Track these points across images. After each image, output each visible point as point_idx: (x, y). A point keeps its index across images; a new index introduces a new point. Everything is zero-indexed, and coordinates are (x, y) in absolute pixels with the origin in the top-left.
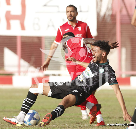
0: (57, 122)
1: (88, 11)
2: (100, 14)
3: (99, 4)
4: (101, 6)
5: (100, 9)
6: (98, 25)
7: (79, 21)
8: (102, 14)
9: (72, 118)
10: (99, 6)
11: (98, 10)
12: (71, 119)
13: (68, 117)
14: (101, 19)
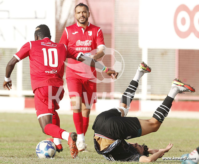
0: (4, 153)
1: (45, 18)
2: (60, 21)
3: (59, 9)
4: (61, 12)
5: (60, 16)
6: (56, 35)
7: (91, 24)
8: (62, 21)
9: (23, 149)
10: (58, 12)
11: (58, 17)
12: (21, 151)
13: (18, 147)
14: (60, 28)
